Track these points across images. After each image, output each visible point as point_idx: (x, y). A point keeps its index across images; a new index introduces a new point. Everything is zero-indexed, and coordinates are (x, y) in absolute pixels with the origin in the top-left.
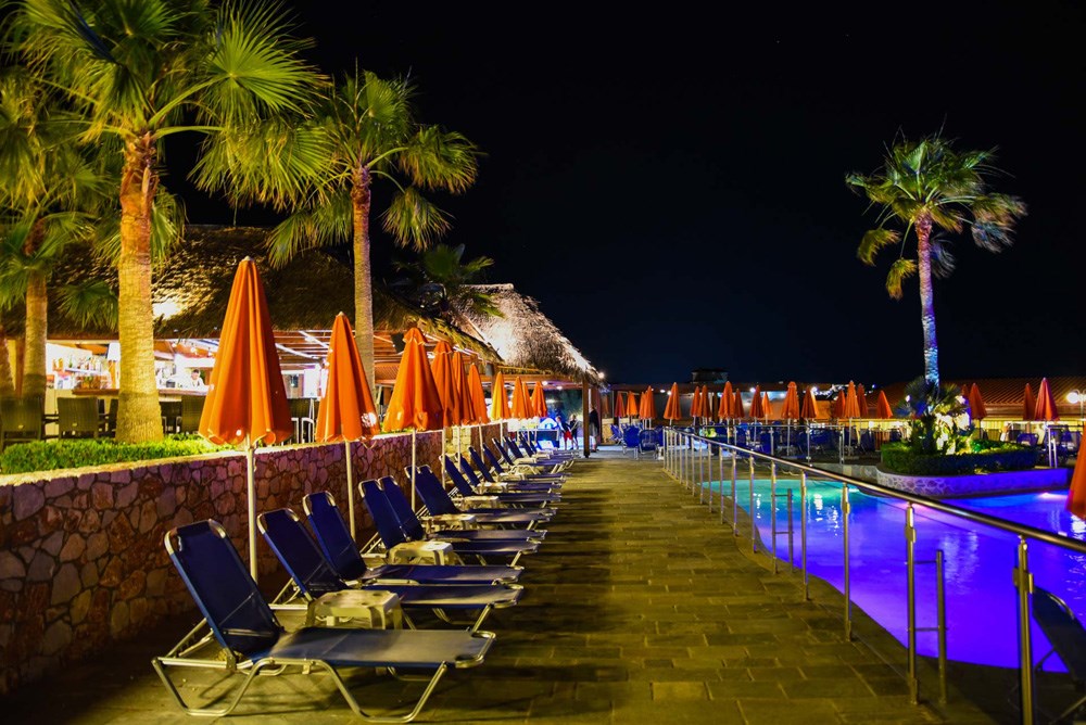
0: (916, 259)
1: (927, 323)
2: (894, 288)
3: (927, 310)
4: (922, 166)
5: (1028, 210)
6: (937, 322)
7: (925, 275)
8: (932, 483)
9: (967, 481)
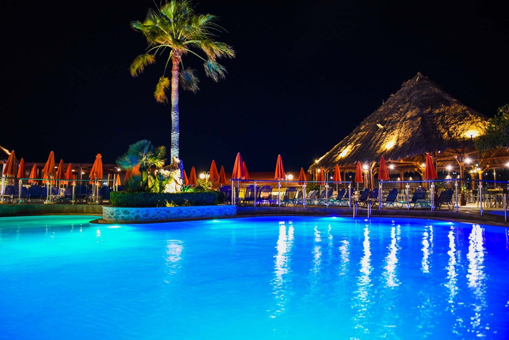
0: (170, 79)
1: (174, 116)
2: (159, 94)
3: (174, 108)
4: (174, 17)
5: (236, 54)
6: (180, 116)
7: (175, 86)
8: (125, 212)
9: (159, 211)
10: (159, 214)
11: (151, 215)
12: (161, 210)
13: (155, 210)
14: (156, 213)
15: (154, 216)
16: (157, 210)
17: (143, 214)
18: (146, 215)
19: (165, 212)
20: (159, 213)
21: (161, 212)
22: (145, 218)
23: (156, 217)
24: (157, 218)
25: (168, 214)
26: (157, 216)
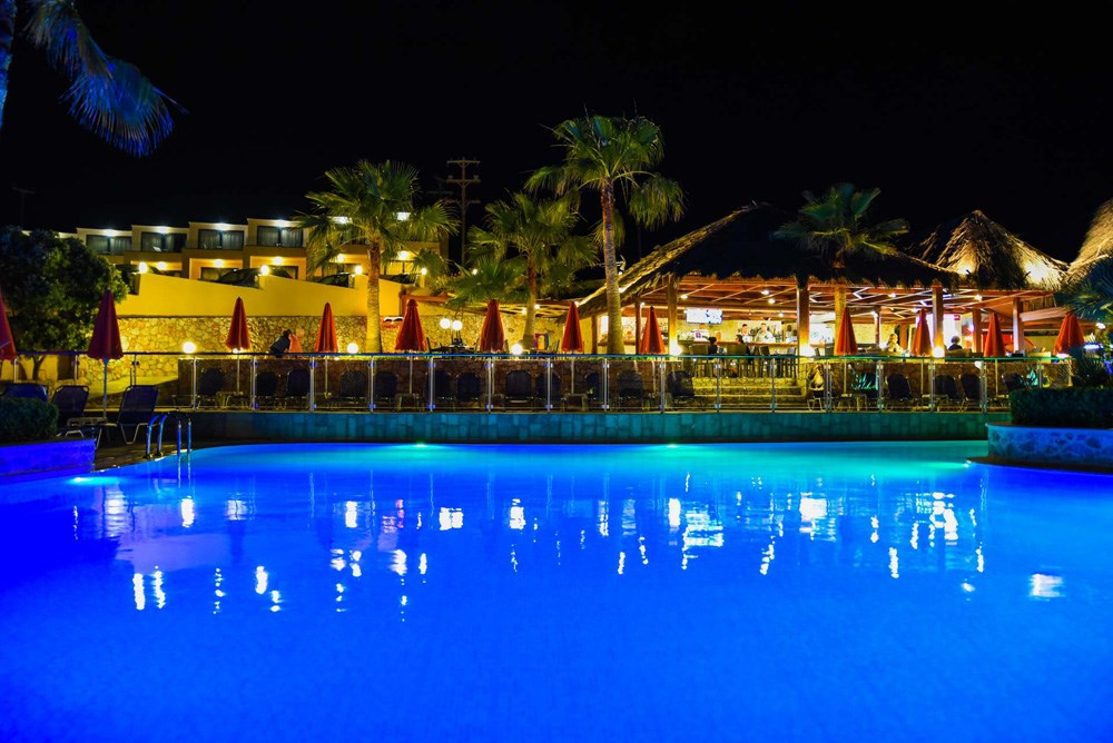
9: (1063, 438)
10: (1064, 446)
11: (1040, 447)
12: (1070, 437)
13: (1053, 434)
14: (1055, 445)
15: (1048, 451)
16: (1057, 435)
17: (1022, 443)
18: (1028, 447)
19: (1082, 442)
20: (1062, 442)
21: (1071, 442)
22: (1026, 453)
23: (1055, 454)
24: (1058, 457)
25: (1094, 450)
26: (1060, 451)
